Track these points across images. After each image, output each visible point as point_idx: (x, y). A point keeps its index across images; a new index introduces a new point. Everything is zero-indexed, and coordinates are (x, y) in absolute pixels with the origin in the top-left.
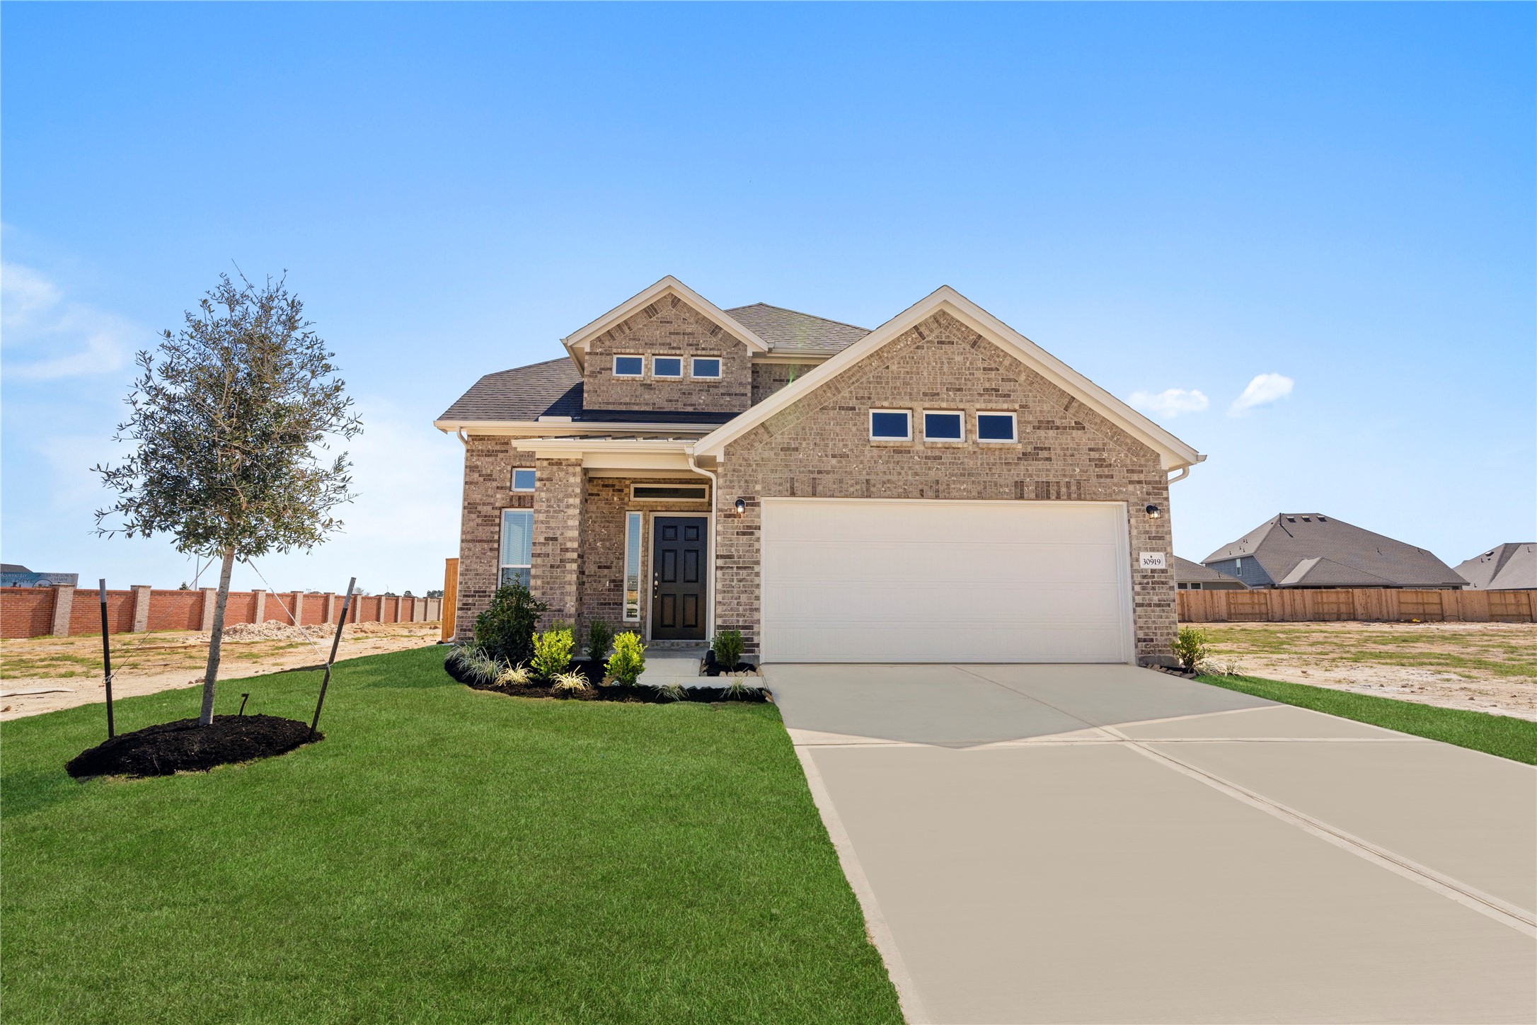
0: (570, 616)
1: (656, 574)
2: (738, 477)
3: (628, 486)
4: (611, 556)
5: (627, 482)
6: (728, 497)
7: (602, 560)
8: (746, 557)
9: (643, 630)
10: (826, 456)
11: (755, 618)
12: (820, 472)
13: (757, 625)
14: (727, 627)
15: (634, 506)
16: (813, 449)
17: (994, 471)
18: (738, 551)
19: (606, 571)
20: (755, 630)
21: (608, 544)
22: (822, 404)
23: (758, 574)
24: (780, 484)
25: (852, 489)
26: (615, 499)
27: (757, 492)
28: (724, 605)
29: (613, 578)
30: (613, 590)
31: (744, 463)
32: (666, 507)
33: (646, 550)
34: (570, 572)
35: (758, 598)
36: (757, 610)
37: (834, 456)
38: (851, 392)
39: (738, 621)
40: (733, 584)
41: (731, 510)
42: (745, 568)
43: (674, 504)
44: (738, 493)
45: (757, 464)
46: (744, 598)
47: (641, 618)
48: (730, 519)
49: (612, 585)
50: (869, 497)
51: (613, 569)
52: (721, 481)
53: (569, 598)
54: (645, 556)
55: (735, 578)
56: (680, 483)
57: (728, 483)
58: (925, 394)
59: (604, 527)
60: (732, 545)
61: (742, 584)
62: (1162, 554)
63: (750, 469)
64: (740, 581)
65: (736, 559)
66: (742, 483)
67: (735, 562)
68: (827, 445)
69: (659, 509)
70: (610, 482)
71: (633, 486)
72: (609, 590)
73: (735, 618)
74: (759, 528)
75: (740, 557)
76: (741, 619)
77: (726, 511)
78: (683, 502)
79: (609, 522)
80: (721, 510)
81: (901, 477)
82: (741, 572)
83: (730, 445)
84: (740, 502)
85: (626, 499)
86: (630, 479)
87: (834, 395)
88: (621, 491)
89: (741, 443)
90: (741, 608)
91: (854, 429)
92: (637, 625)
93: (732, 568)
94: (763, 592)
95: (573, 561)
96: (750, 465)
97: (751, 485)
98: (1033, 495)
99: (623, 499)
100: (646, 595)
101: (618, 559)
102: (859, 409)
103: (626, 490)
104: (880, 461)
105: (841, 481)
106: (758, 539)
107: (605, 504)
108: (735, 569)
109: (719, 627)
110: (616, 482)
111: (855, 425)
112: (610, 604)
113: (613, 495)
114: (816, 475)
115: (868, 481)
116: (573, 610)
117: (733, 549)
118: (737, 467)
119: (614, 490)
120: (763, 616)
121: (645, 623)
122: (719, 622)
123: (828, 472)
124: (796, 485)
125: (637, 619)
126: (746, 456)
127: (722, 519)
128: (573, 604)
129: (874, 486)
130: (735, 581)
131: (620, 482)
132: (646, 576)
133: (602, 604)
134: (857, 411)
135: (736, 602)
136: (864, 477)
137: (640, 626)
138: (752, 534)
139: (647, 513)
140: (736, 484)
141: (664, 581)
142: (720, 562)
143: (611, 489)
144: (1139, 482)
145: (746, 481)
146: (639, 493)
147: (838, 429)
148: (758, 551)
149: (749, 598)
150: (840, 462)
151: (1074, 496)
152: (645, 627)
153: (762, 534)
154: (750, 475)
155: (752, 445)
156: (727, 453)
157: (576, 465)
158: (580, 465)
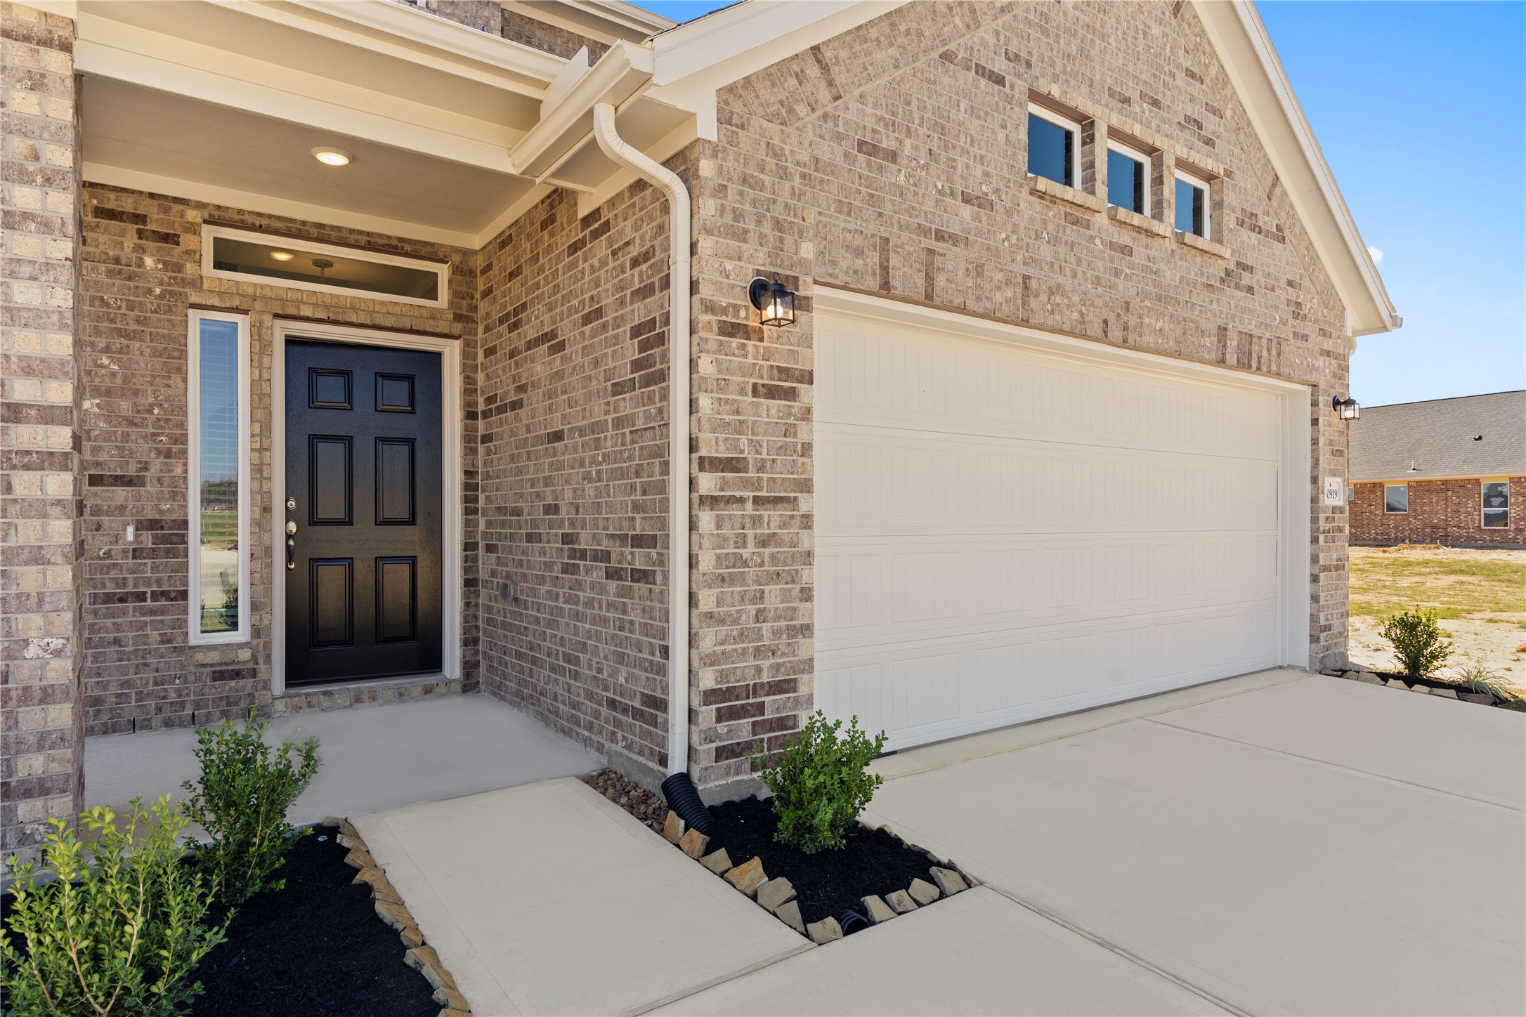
0: (47, 696)
1: (292, 504)
2: (754, 203)
3: (193, 229)
4: (141, 447)
5: (193, 215)
6: (729, 265)
7: (103, 457)
8: (779, 466)
9: (262, 666)
10: (952, 194)
11: (803, 655)
12: (940, 236)
13: (806, 677)
14: (730, 693)
15: (215, 294)
16: (926, 167)
17: (1194, 299)
18: (756, 446)
19: (121, 494)
20: (803, 690)
21: (125, 406)
22: (944, 42)
23: (807, 522)
24: (859, 252)
25: (998, 297)
26: (149, 262)
27: (803, 263)
28: (722, 622)
29: (151, 515)
30: (153, 553)
31: (771, 162)
32: (326, 307)
33: (264, 431)
34: (39, 509)
35: (807, 594)
36: (807, 630)
37: (967, 199)
38: (997, 33)
39: (759, 669)
40: (745, 553)
41: (737, 309)
42: (777, 501)
43: (354, 305)
44: (756, 261)
45: (804, 176)
46: (773, 591)
47: (254, 629)
48: (735, 342)
49: (147, 539)
50: (1024, 323)
51: (151, 488)
52: (708, 207)
53: (37, 619)
54: (262, 449)
55: (750, 533)
56: (369, 247)
57: (728, 219)
58: (1112, 94)
59: (107, 350)
60: (740, 427)
61: (767, 551)
62: (1340, 480)
63: (788, 185)
64: (763, 542)
65: (752, 474)
66: (767, 228)
67: (746, 484)
68: (952, 166)
69: (306, 311)
70: (128, 205)
71: (209, 234)
72: (136, 553)
73: (751, 662)
74: (808, 378)
75: (761, 469)
76: (766, 664)
77: (724, 311)
78: (382, 303)
79: (126, 335)
80: (710, 308)
81: (1076, 282)
82: (765, 513)
83: (731, 89)
84: (760, 292)
85: (190, 268)
86: (200, 205)
87: (968, 26)
88: (169, 239)
89: (765, 94)
90: (766, 628)
91: (1001, 136)
92: (245, 655)
93: (741, 501)
94: (819, 576)
96: (783, 174)
97: (789, 240)
98: (1235, 362)
99: (179, 268)
100: (269, 565)
101: (168, 454)
102: (1012, 87)
103: (187, 241)
104: (1045, 235)
105: (979, 271)
106: (807, 414)
107: (110, 273)
108: (749, 505)
109: (710, 696)
110: (150, 209)
111: (1004, 127)
112: (141, 597)
113: (139, 249)
114: (932, 243)
115: (1026, 278)
116: (61, 670)
117: (744, 442)
118: (752, 170)
119: (140, 232)
120: (819, 647)
121: (268, 646)
122: (708, 680)
123: (955, 240)
124: (894, 261)
125: (241, 635)
126: (776, 141)
127: (713, 337)
128: (57, 643)
129: (1036, 296)
130: (751, 542)
131: (167, 211)
132: (267, 509)
133: (109, 598)
134: (1007, 89)
135: (752, 609)
136: (1019, 269)
137: (254, 658)
138: (791, 394)
139: (268, 319)
140: (751, 226)
141: (314, 522)
142: (708, 483)
143: (131, 227)
144: (1328, 353)
145: (777, 225)
146: (227, 258)
147: (974, 126)
148: (807, 448)
149: (786, 596)
150: (977, 218)
151: (1264, 369)
152: (268, 658)
153: (815, 396)
154: (787, 206)
155: (791, 111)
156: (724, 118)
157: (47, 43)
158: (66, 47)
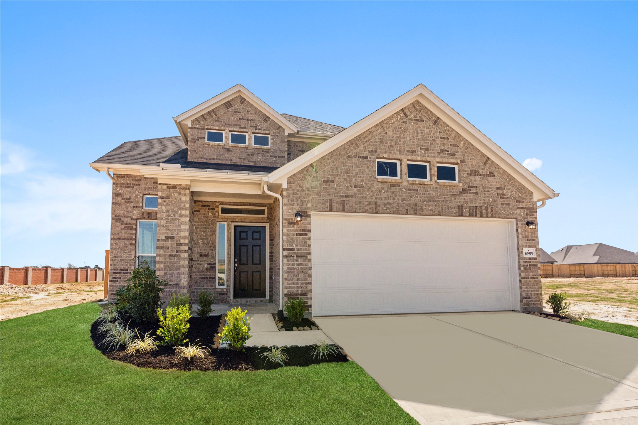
0: (184, 288)
1: (236, 260)
2: (296, 198)
3: (218, 207)
4: (208, 249)
5: (217, 204)
6: (290, 211)
7: (202, 251)
8: (303, 249)
9: (228, 293)
10: (351, 186)
11: (309, 288)
12: (347, 197)
13: (310, 293)
14: (291, 295)
15: (222, 219)
16: (343, 182)
17: (447, 199)
18: (297, 246)
19: (205, 258)
20: (309, 296)
21: (206, 241)
22: (347, 154)
23: (310, 261)
24: (323, 204)
25: (366, 208)
26: (210, 214)
27: (309, 208)
28: (289, 280)
29: (209, 262)
30: (210, 269)
31: (300, 189)
32: (241, 219)
33: (229, 245)
34: (184, 259)
35: (310, 276)
36: (310, 283)
37: (355, 187)
38: (365, 147)
39: (298, 291)
40: (294, 267)
41: (292, 219)
42: (302, 257)
43: (246, 218)
44: (297, 208)
45: (308, 190)
46: (301, 276)
47: (227, 286)
48: (292, 225)
49: (209, 266)
50: (376, 213)
51: (210, 257)
52: (285, 200)
53: (183, 276)
54: (229, 249)
55: (296, 263)
56: (250, 205)
57: (290, 202)
58: (408, 151)
59: (203, 231)
60: (293, 242)
61: (300, 267)
62: (534, 249)
63: (304, 193)
64: (299, 265)
65: (296, 251)
66: (299, 202)
67: (295, 253)
68: (351, 180)
69: (237, 220)
70: (207, 204)
71: (221, 207)
72: (207, 269)
73: (296, 289)
74: (310, 231)
75: (298, 250)
76: (300, 290)
77: (289, 220)
78: (252, 217)
79: (205, 228)
80: (286, 219)
81: (395, 201)
82: (299, 259)
83: (291, 177)
84: (297, 215)
85: (217, 214)
86: (219, 202)
87: (355, 148)
88: (213, 209)
89: (298, 176)
90: (299, 282)
91: (367, 170)
92: (225, 290)
93: (293, 256)
94: (314, 272)
95: (186, 252)
96: (304, 191)
97: (305, 204)
98: (468, 214)
99: (215, 214)
100: (230, 272)
101: (213, 250)
102: (370, 158)
103: (216, 209)
104: (383, 191)
105: (360, 203)
106: (310, 239)
107: (204, 217)
108: (295, 257)
109: (286, 295)
110: (210, 204)
111: (368, 168)
112: (207, 278)
113: (209, 212)
114: (345, 199)
115: (376, 203)
116: (186, 284)
117: (294, 245)
118: (296, 191)
119: (209, 209)
120: (314, 287)
121: (230, 289)
122: (286, 291)
123: (352, 197)
124: (333, 204)
125: (225, 287)
126: (301, 185)
127: (287, 225)
128: (186, 280)
129: (380, 206)
130: (296, 265)
131: (213, 204)
132: (230, 261)
133: (202, 278)
134: (369, 159)
135: (296, 278)
136: (373, 200)
137: (227, 291)
138: (306, 235)
139: (230, 222)
140: (295, 202)
141: (240, 264)
142: (286, 253)
143: (207, 208)
144: (523, 208)
145: (302, 201)
146: (224, 211)
147: (358, 170)
148: (310, 246)
149: (305, 276)
150: (359, 191)
151: (489, 215)
152: (230, 291)
153: (312, 235)
154: (304, 197)
155: (305, 178)
156: (289, 183)
157: (186, 189)
158: (189, 189)
